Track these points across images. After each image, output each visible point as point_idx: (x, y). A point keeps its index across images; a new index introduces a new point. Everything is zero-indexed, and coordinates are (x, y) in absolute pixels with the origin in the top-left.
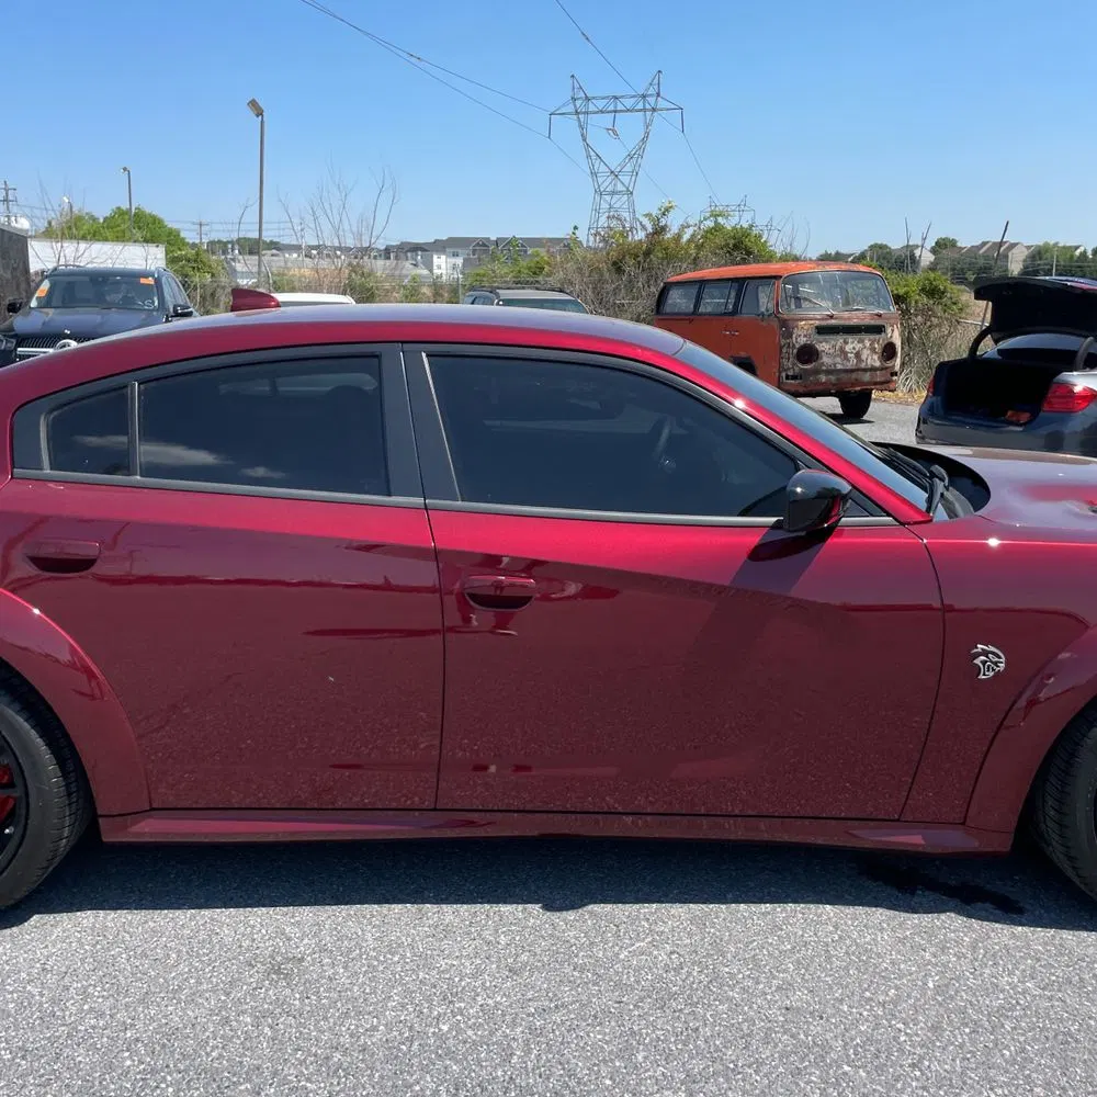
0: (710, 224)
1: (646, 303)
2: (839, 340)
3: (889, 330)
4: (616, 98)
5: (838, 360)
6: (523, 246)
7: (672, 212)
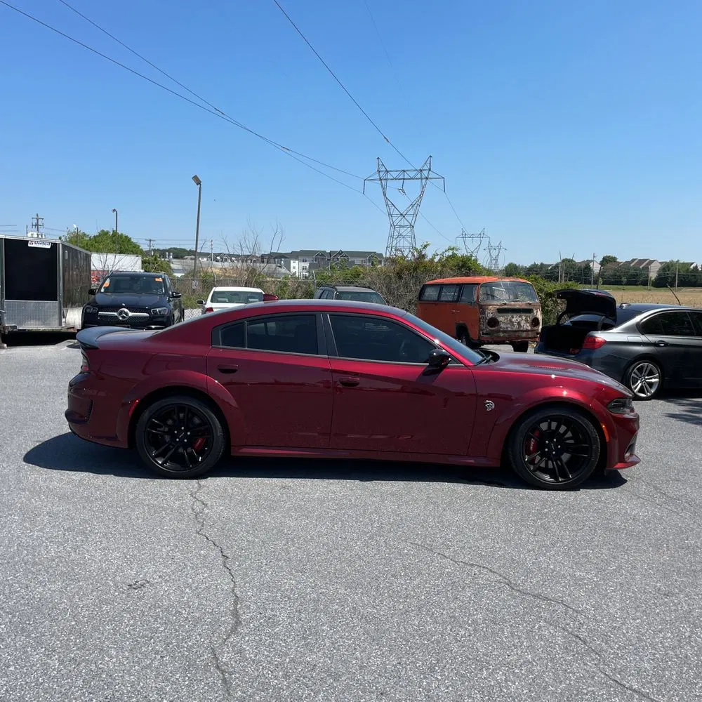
0: (450, 253)
1: (412, 296)
2: (509, 316)
3: (535, 312)
4: (404, 171)
5: (509, 326)
6: (346, 256)
7: (428, 247)
